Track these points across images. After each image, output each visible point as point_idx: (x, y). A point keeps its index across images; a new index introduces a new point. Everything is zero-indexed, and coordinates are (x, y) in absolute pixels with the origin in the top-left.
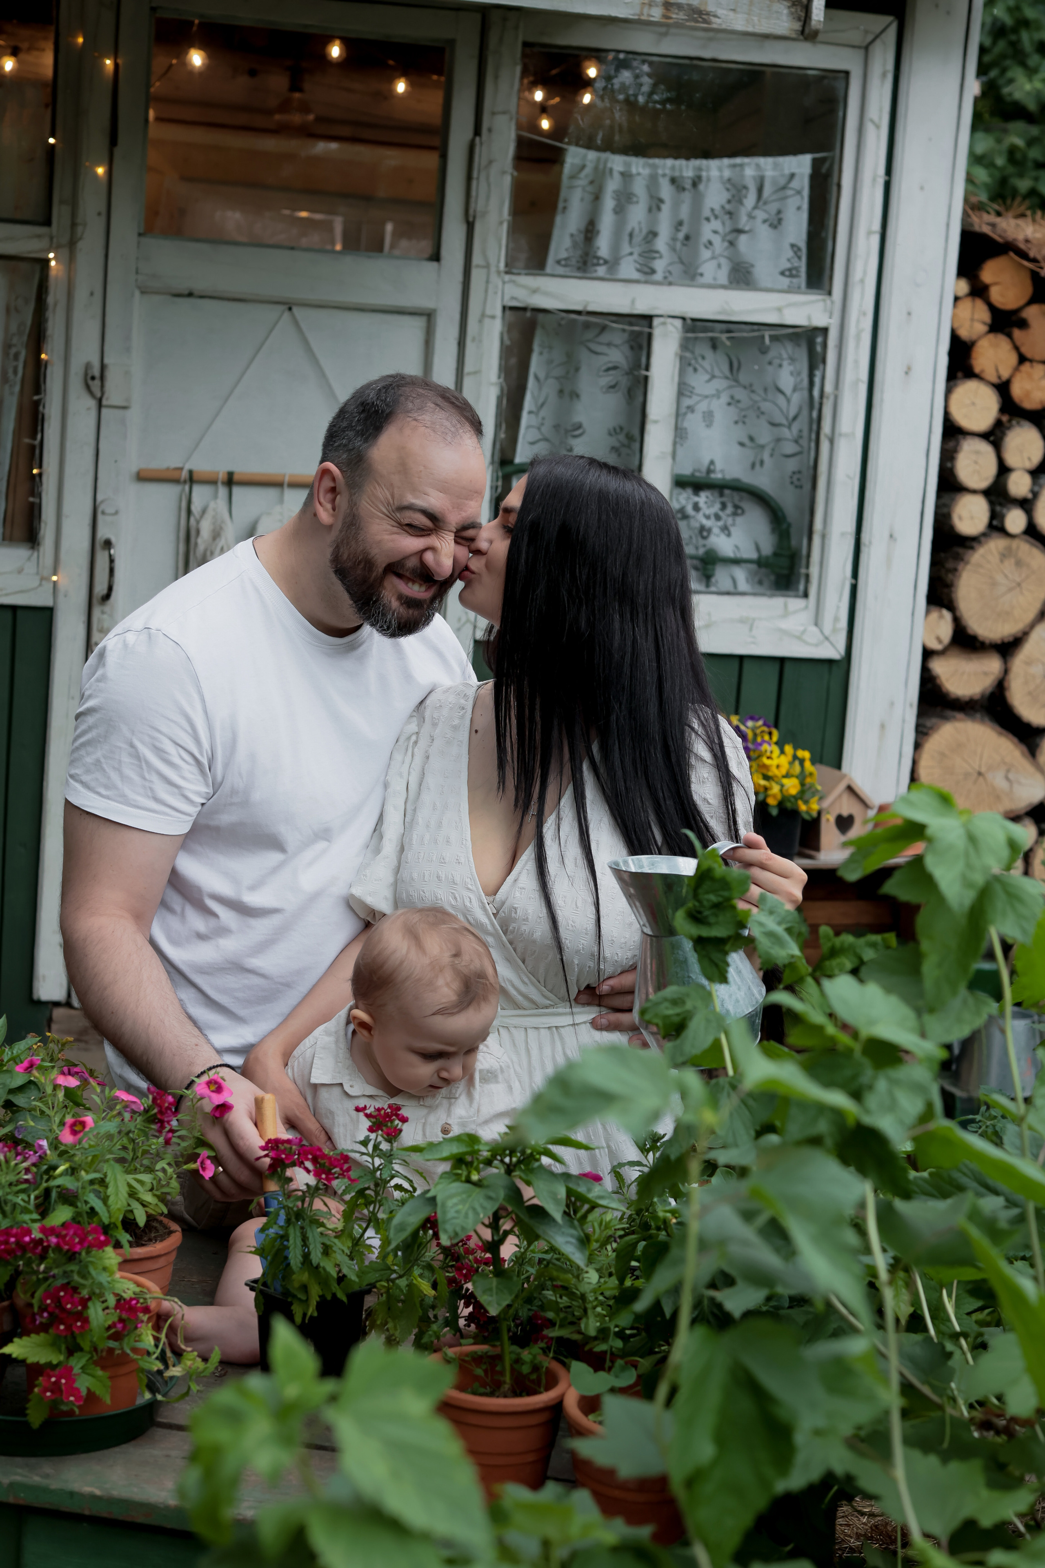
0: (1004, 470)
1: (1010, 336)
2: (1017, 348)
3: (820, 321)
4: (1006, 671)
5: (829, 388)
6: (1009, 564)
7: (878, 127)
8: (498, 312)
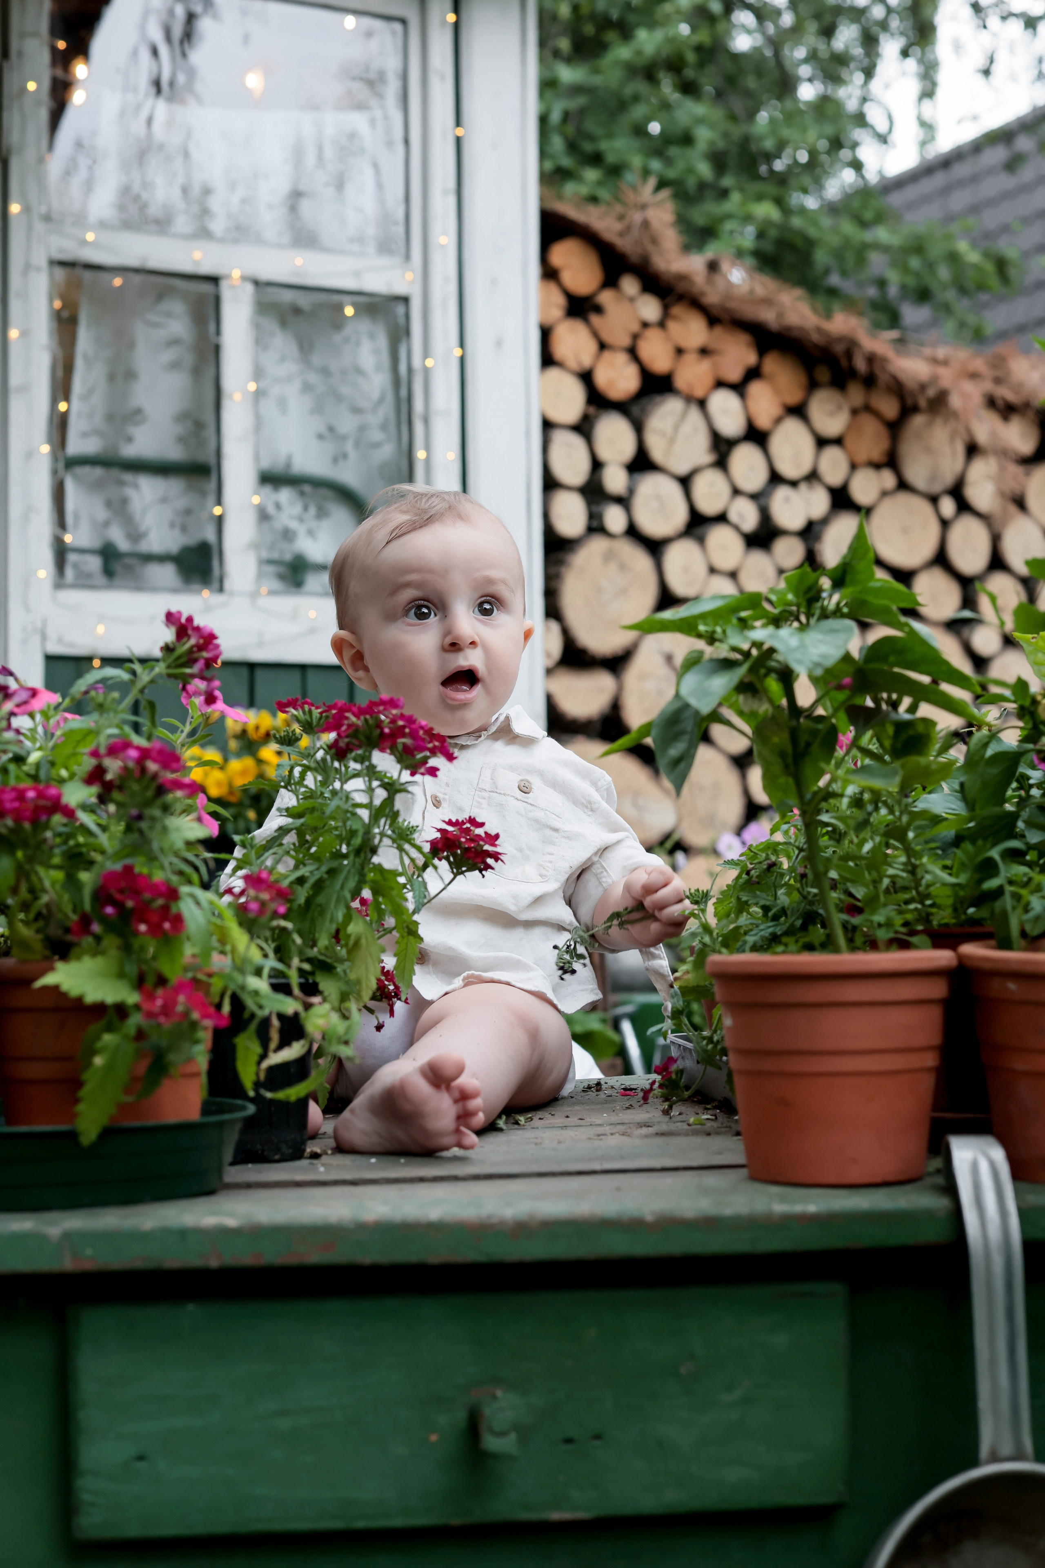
0: (597, 465)
1: (586, 320)
2: (595, 334)
3: (400, 288)
4: (620, 688)
5: (417, 362)
6: (613, 567)
7: (442, 77)
8: (43, 262)
